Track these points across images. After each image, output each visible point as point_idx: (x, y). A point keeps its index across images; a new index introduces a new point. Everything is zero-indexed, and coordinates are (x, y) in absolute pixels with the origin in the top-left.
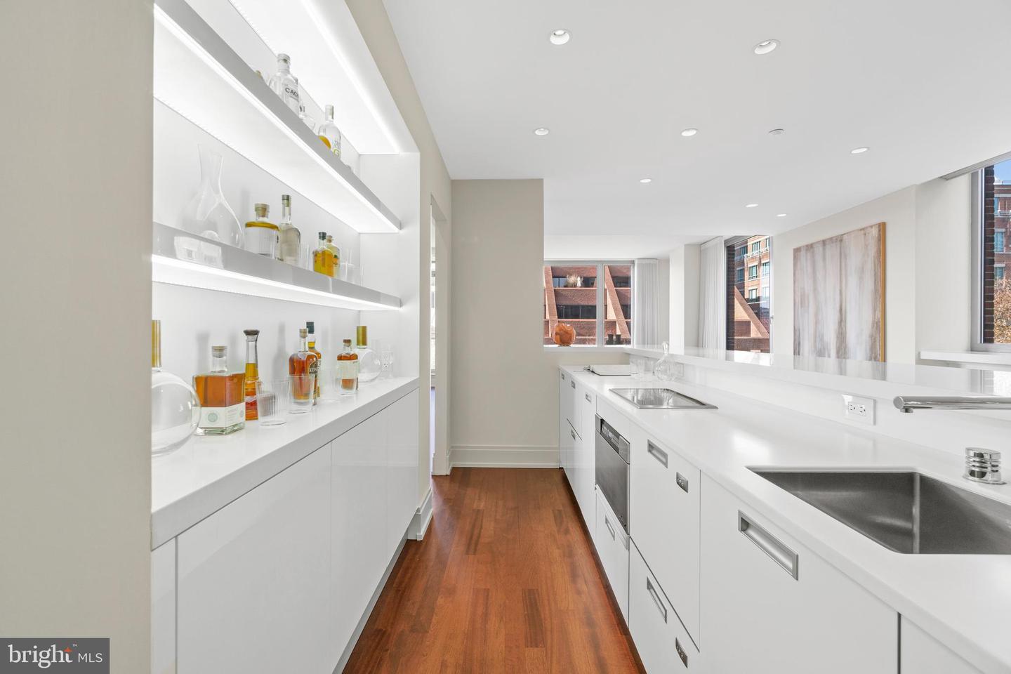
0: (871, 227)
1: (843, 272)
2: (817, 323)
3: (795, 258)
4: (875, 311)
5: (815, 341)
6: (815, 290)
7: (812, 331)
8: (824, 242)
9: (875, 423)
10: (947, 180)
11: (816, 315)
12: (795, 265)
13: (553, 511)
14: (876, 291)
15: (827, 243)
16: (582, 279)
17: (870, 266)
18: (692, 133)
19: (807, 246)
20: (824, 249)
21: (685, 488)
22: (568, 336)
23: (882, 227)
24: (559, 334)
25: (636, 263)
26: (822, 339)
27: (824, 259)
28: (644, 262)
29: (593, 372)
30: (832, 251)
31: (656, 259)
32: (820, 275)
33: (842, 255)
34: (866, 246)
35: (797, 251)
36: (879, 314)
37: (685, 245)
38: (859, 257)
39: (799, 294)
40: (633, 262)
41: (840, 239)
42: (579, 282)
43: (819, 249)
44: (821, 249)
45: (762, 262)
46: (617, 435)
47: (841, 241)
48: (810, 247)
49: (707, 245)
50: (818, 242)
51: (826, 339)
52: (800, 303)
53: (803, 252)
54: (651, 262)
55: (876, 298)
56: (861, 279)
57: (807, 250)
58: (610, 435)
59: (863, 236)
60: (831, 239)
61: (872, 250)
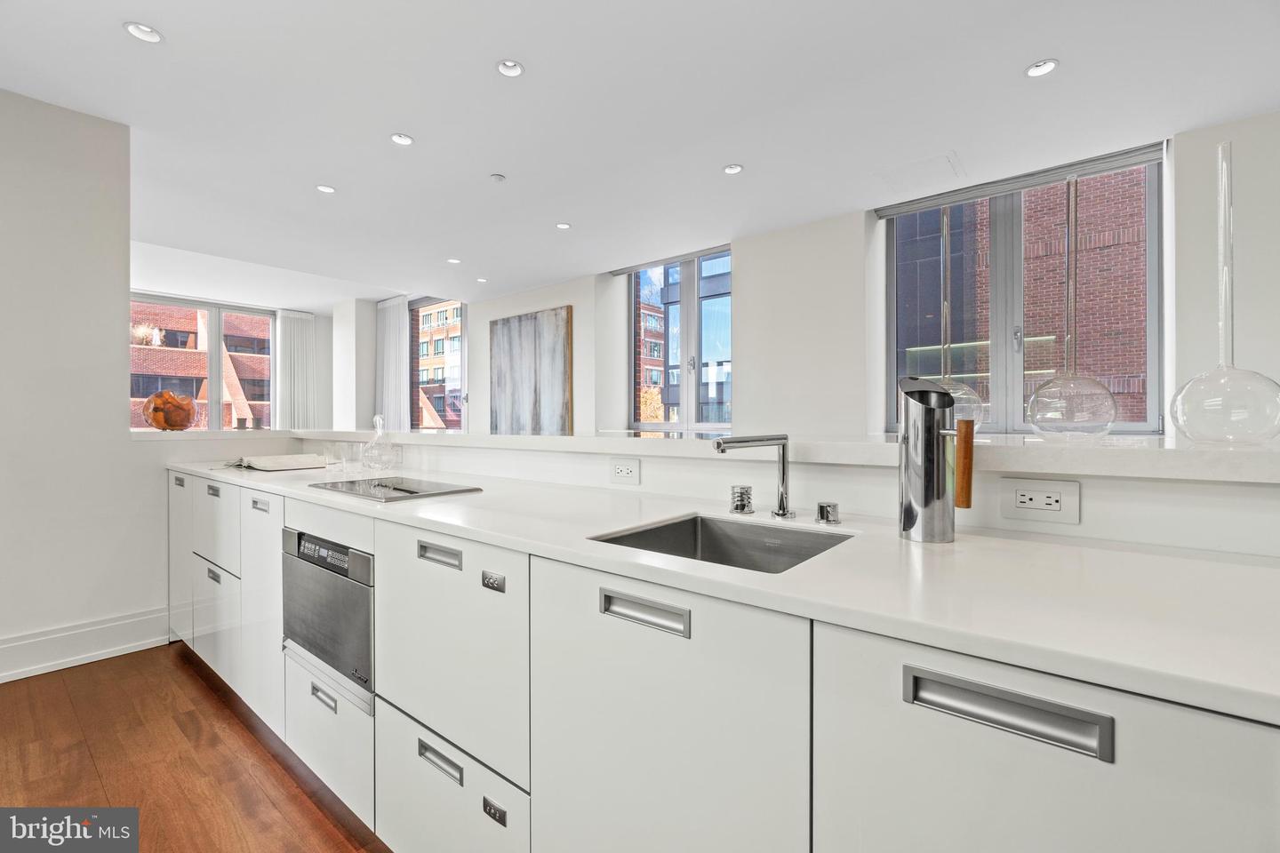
0: (561, 308)
1: (538, 351)
2: (513, 403)
3: (492, 332)
4: (564, 391)
5: (512, 424)
6: (512, 368)
7: (509, 411)
8: (520, 317)
9: (640, 482)
10: (615, 275)
11: (513, 395)
12: (491, 339)
13: (173, 717)
14: (565, 372)
15: (523, 319)
16: (164, 333)
17: (560, 347)
18: (406, 142)
19: (503, 319)
20: (520, 326)
21: (500, 588)
22: (183, 414)
23: (570, 309)
24: (162, 410)
25: (279, 314)
26: (518, 421)
27: (520, 336)
28: (292, 315)
29: (249, 467)
30: (528, 327)
31: (312, 314)
32: (516, 350)
33: (537, 335)
34: (557, 326)
35: (493, 323)
36: (568, 394)
37: (358, 301)
38: (551, 335)
39: (495, 372)
40: (273, 314)
41: (534, 317)
42: (157, 337)
43: (514, 325)
44: (517, 324)
45: (450, 336)
46: (343, 549)
47: (535, 318)
48: (506, 321)
49: (388, 304)
50: (515, 317)
51: (522, 421)
52: (497, 382)
53: (499, 326)
54: (303, 315)
55: (565, 379)
56: (553, 358)
57: (503, 324)
58: (324, 552)
59: (554, 318)
60: (527, 315)
61: (562, 331)
